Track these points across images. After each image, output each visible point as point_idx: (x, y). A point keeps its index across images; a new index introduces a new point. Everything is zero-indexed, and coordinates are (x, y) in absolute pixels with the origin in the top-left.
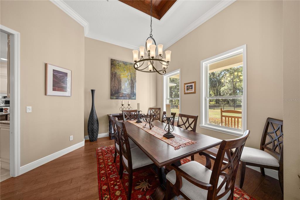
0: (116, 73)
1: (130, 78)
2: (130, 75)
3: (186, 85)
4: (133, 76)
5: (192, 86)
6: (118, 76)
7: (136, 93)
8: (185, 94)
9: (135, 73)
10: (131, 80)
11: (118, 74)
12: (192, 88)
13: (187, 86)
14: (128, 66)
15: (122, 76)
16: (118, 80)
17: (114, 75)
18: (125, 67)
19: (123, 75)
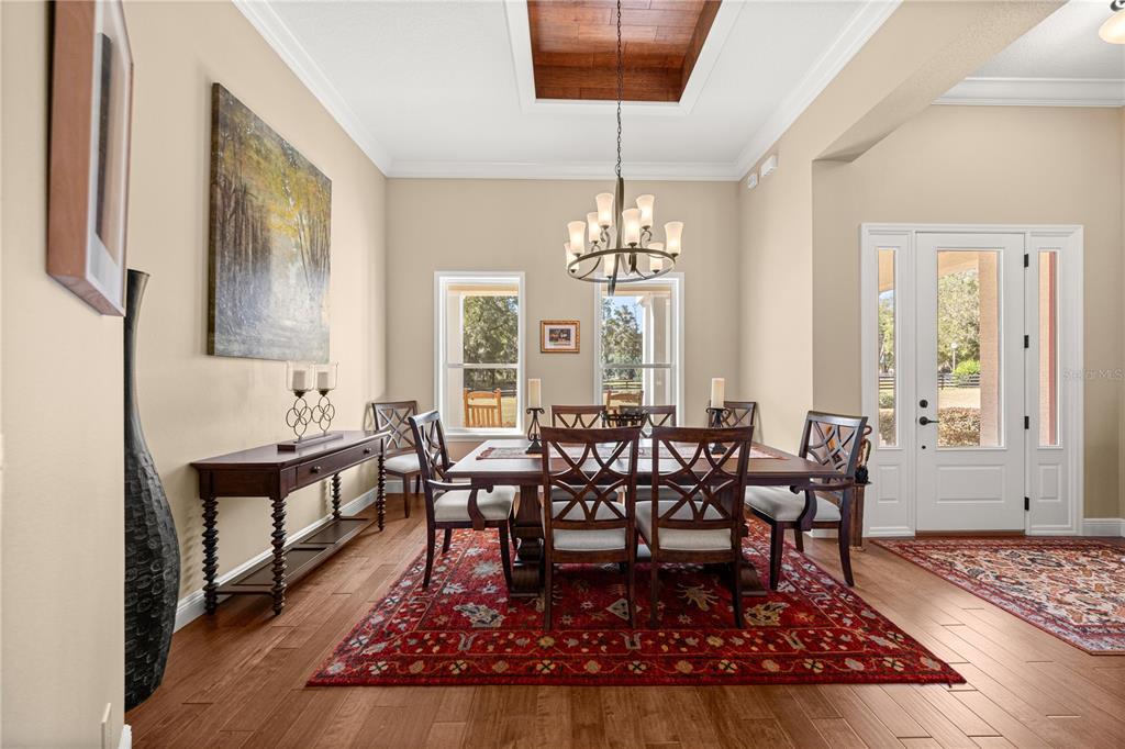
0: (245, 192)
1: (306, 245)
2: (307, 229)
3: (547, 328)
4: (319, 236)
5: (568, 332)
6: (257, 215)
7: (331, 331)
8: (544, 351)
9: (325, 226)
10: (313, 255)
11: (255, 202)
12: (568, 339)
13: (552, 331)
14: (301, 174)
15: (274, 221)
16: (255, 240)
17: (237, 203)
18: (287, 172)
19: (282, 216)
